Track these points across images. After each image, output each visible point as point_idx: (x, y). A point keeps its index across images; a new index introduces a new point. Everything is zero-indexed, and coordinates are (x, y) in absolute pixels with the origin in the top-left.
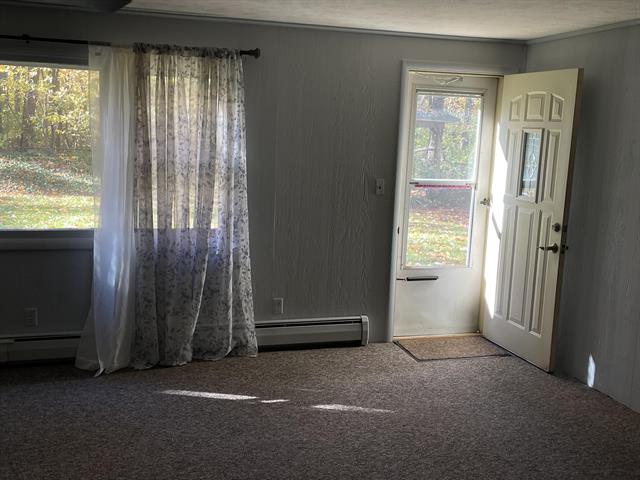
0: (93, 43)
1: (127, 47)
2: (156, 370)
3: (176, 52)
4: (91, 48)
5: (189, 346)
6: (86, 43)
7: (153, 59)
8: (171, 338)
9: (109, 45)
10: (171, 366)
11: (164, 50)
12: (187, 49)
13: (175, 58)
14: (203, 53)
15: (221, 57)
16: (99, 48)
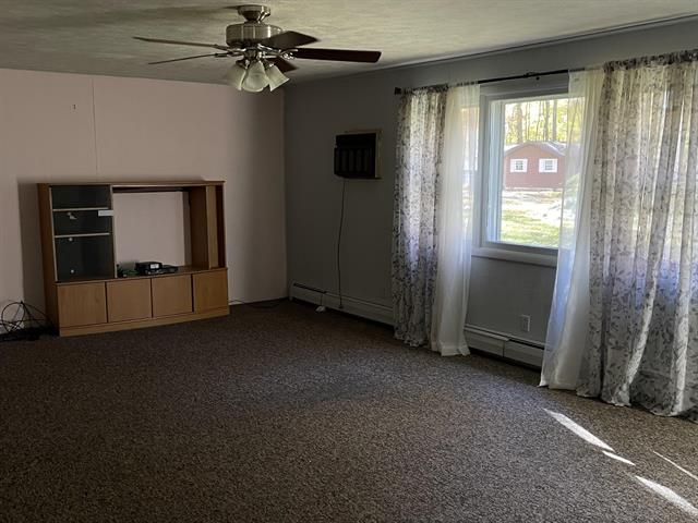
0: (571, 71)
1: (598, 68)
2: (594, 403)
3: (642, 65)
4: (571, 75)
5: (625, 387)
6: (566, 71)
7: (621, 75)
8: (609, 372)
9: (583, 69)
10: (606, 403)
11: (631, 64)
12: (654, 58)
13: (640, 71)
14: (671, 60)
15: (691, 61)
16: (577, 73)
